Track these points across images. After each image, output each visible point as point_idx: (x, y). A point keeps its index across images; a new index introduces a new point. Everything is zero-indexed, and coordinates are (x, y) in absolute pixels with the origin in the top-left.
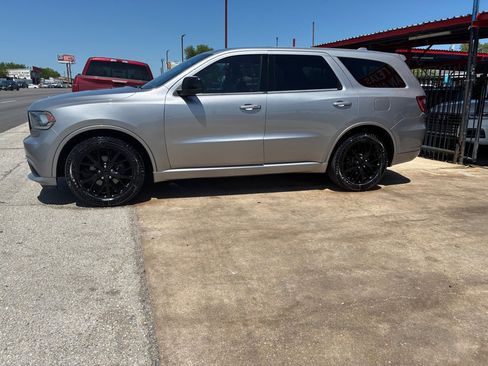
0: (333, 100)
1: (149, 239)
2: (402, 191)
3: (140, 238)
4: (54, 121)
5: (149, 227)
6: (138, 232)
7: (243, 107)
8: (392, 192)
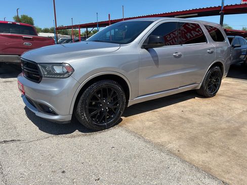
1: (177, 152)
2: (227, 94)
3: (170, 152)
4: (73, 70)
5: (159, 141)
6: (160, 147)
7: (174, 54)
8: (224, 96)
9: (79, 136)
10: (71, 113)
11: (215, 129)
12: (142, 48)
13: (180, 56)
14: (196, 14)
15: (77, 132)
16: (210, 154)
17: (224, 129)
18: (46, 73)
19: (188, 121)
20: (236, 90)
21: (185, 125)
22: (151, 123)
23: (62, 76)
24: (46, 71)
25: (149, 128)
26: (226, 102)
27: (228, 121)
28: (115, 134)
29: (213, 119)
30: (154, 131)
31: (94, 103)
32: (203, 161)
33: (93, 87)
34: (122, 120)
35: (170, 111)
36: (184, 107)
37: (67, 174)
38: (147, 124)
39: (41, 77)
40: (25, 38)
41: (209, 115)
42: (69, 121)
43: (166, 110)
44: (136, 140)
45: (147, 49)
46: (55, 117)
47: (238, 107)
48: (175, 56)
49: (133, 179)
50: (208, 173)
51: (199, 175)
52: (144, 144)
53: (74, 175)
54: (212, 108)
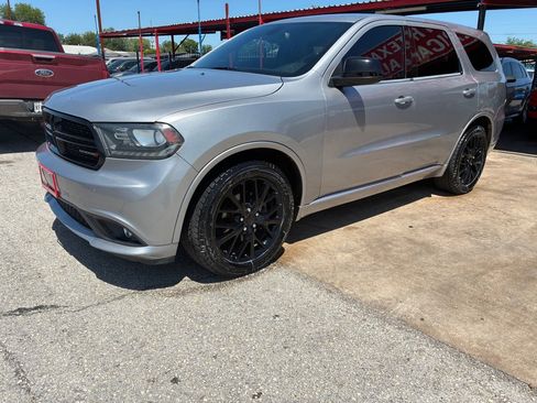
0: (461, 88)
1: (418, 322)
2: (494, 187)
3: (404, 323)
4: (181, 139)
5: (375, 298)
6: (380, 311)
7: (397, 100)
8: (490, 190)
9: (193, 290)
10: (177, 239)
11: (489, 267)
12: (330, 86)
13: (408, 104)
14: (424, 8)
15: (186, 283)
16: (489, 323)
17: (507, 265)
18: (114, 147)
19: (428, 248)
20: (513, 178)
21: (423, 259)
22: (348, 255)
23: (153, 155)
24: (115, 141)
25: (347, 267)
26: (498, 204)
27: (511, 248)
28: (275, 285)
29: (478, 243)
30: (360, 275)
31: (224, 215)
32: (479, 341)
33: (225, 177)
34: (283, 250)
35: (384, 227)
36: (412, 217)
37: (185, 386)
38: (342, 258)
39: (103, 156)
40: (38, 58)
41: (469, 234)
42: (170, 259)
43: (375, 226)
44: (324, 296)
45: (340, 88)
46: (139, 251)
47: (524, 215)
48: (397, 104)
49: (336, 390)
50: (495, 366)
51: (476, 373)
52: (343, 305)
53: (200, 387)
54: (470, 218)
